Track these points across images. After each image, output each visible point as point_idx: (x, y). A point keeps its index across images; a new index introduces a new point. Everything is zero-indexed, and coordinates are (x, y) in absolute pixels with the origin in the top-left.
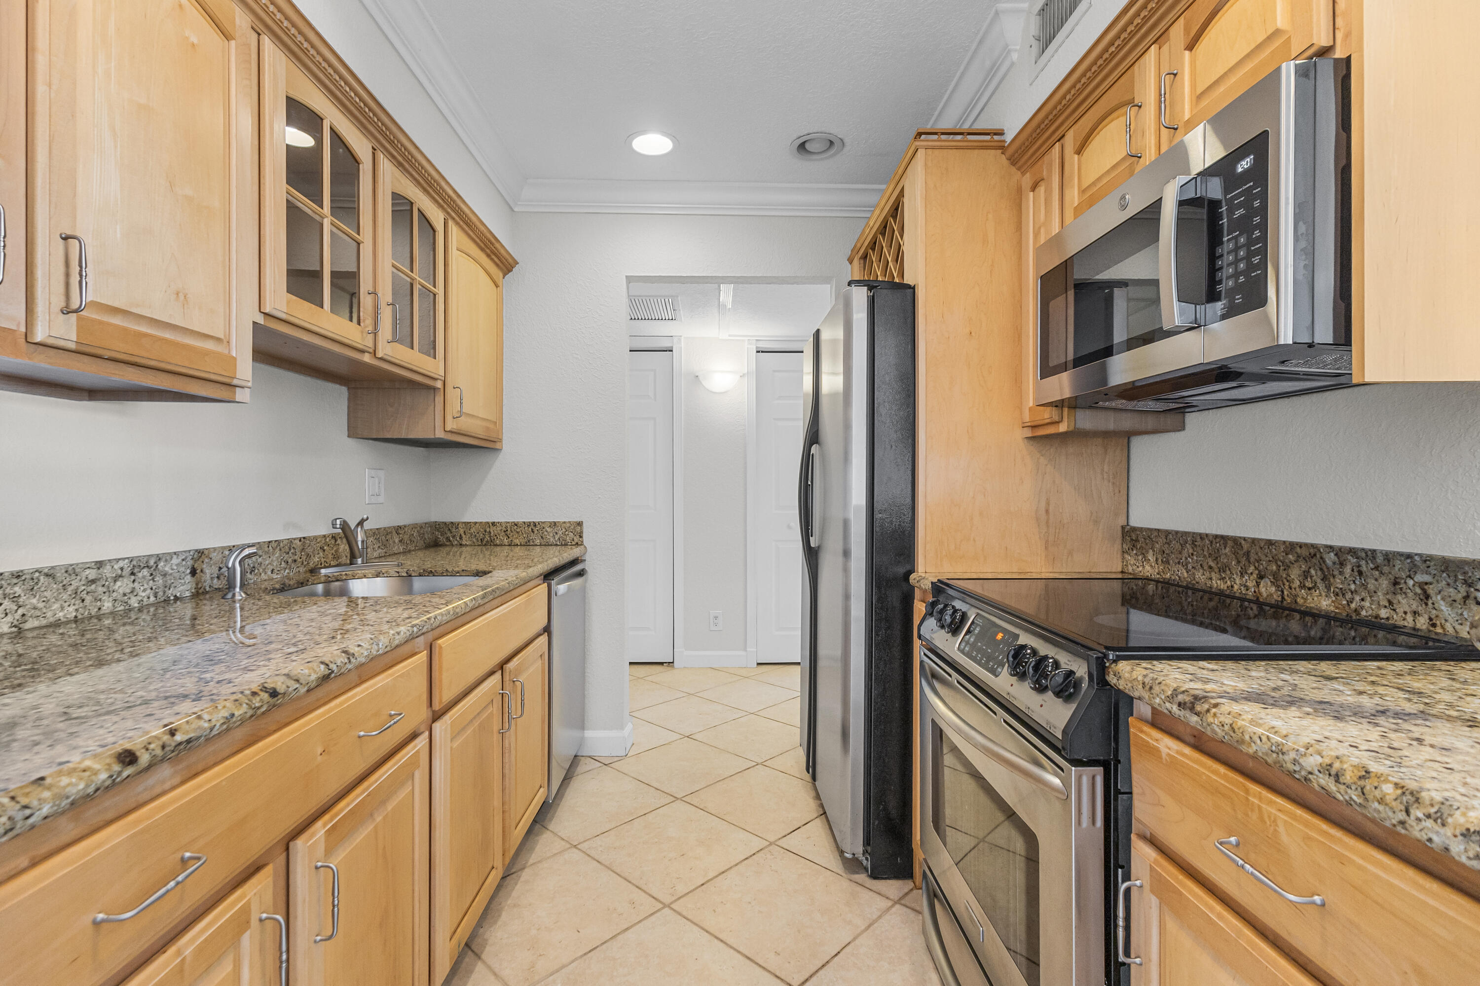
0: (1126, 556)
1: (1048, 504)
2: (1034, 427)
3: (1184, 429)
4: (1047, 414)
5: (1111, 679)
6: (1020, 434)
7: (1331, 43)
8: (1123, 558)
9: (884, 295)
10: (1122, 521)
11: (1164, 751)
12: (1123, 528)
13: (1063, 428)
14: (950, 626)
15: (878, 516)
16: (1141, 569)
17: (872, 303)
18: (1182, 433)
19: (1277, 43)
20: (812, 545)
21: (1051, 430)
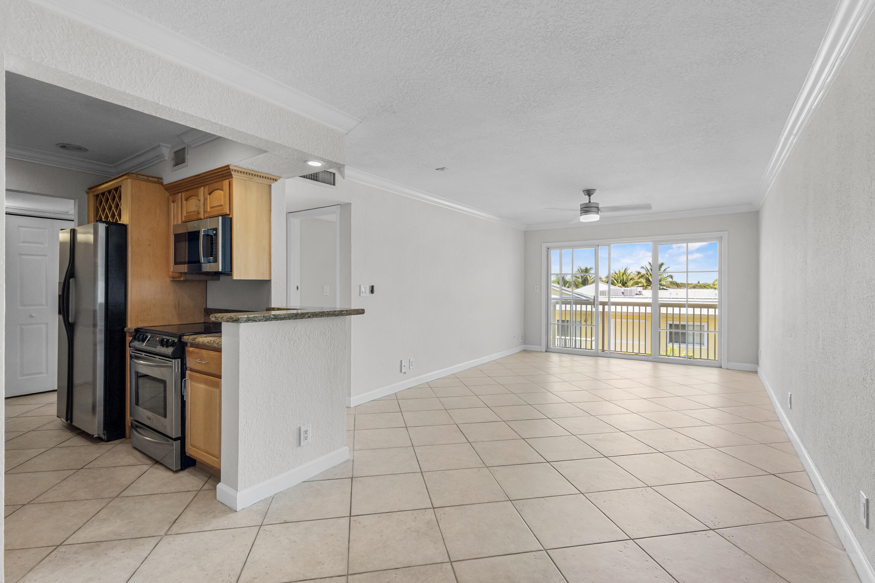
0: (205, 317)
1: (179, 302)
2: (173, 278)
3: (219, 280)
4: (177, 275)
5: (182, 340)
6: (168, 280)
7: (229, 214)
8: (205, 318)
9: (113, 228)
10: (204, 307)
11: (191, 350)
12: (205, 308)
13: (182, 279)
14: (142, 340)
15: (110, 308)
16: (209, 321)
17: (107, 229)
18: (219, 282)
19: (221, 207)
20: (70, 321)
21: (179, 279)
